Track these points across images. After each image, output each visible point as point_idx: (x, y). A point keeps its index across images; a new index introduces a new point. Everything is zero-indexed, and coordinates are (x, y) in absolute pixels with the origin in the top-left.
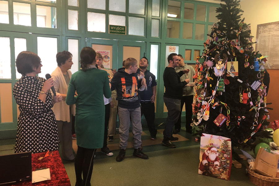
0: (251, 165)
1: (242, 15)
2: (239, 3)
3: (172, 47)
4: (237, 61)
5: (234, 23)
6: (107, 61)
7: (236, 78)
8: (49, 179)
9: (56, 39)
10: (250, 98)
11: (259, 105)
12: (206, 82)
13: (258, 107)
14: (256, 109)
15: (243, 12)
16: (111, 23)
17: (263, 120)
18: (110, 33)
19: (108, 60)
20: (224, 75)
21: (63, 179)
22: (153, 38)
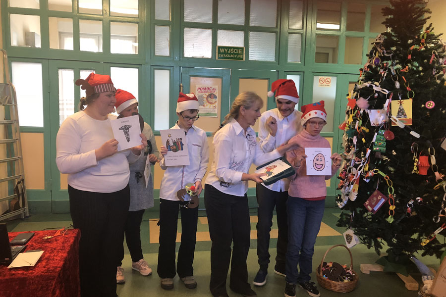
3: (325, 78)
4: (410, 99)
6: (213, 102)
8: (31, 265)
9: (137, 69)
10: (434, 165)
14: (444, 186)
16: (220, 44)
18: (219, 58)
19: (214, 100)
22: (290, 64)
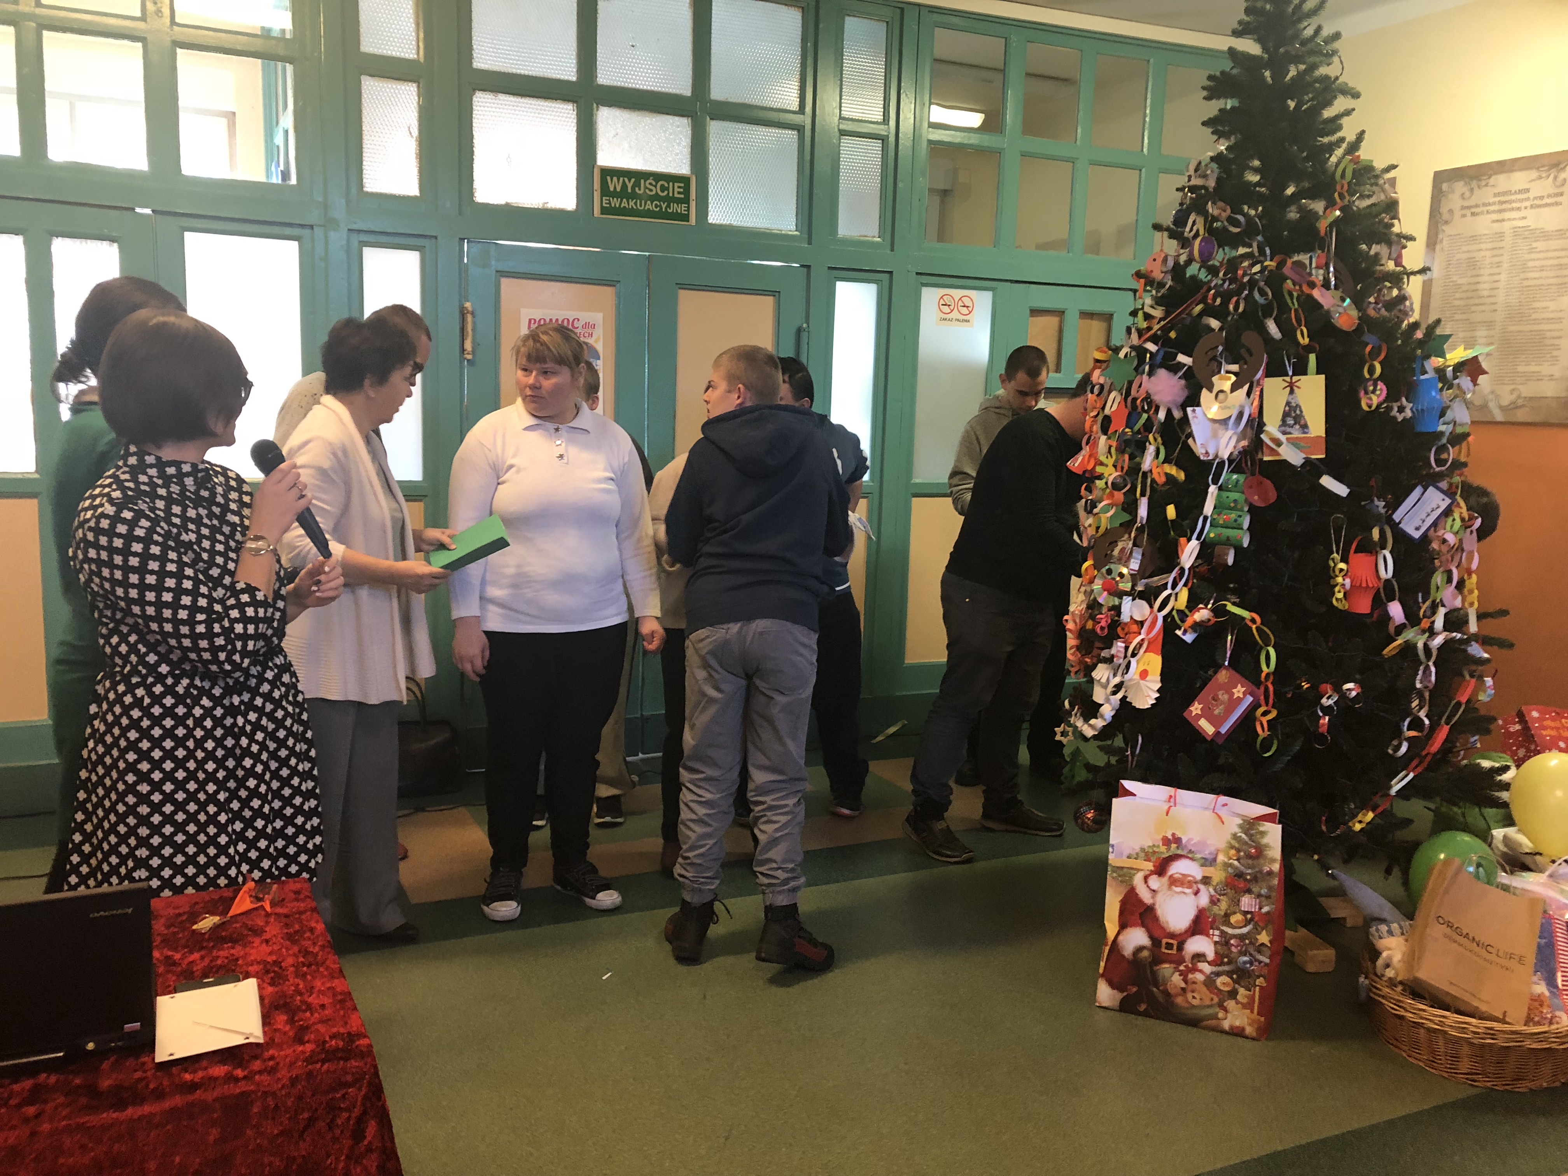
0: (1390, 958)
1: (1348, 113)
2: (1336, 45)
3: (957, 293)
4: (1318, 372)
5: (1307, 159)
7: (1312, 469)
8: (251, 1040)
9: (294, 245)
10: (1387, 581)
11: (1439, 623)
12: (1143, 494)
13: (1431, 632)
14: (1420, 645)
15: (1356, 95)
16: (607, 157)
17: (1459, 704)
18: (604, 211)
20: (1244, 452)
21: (333, 1037)
22: (846, 242)
